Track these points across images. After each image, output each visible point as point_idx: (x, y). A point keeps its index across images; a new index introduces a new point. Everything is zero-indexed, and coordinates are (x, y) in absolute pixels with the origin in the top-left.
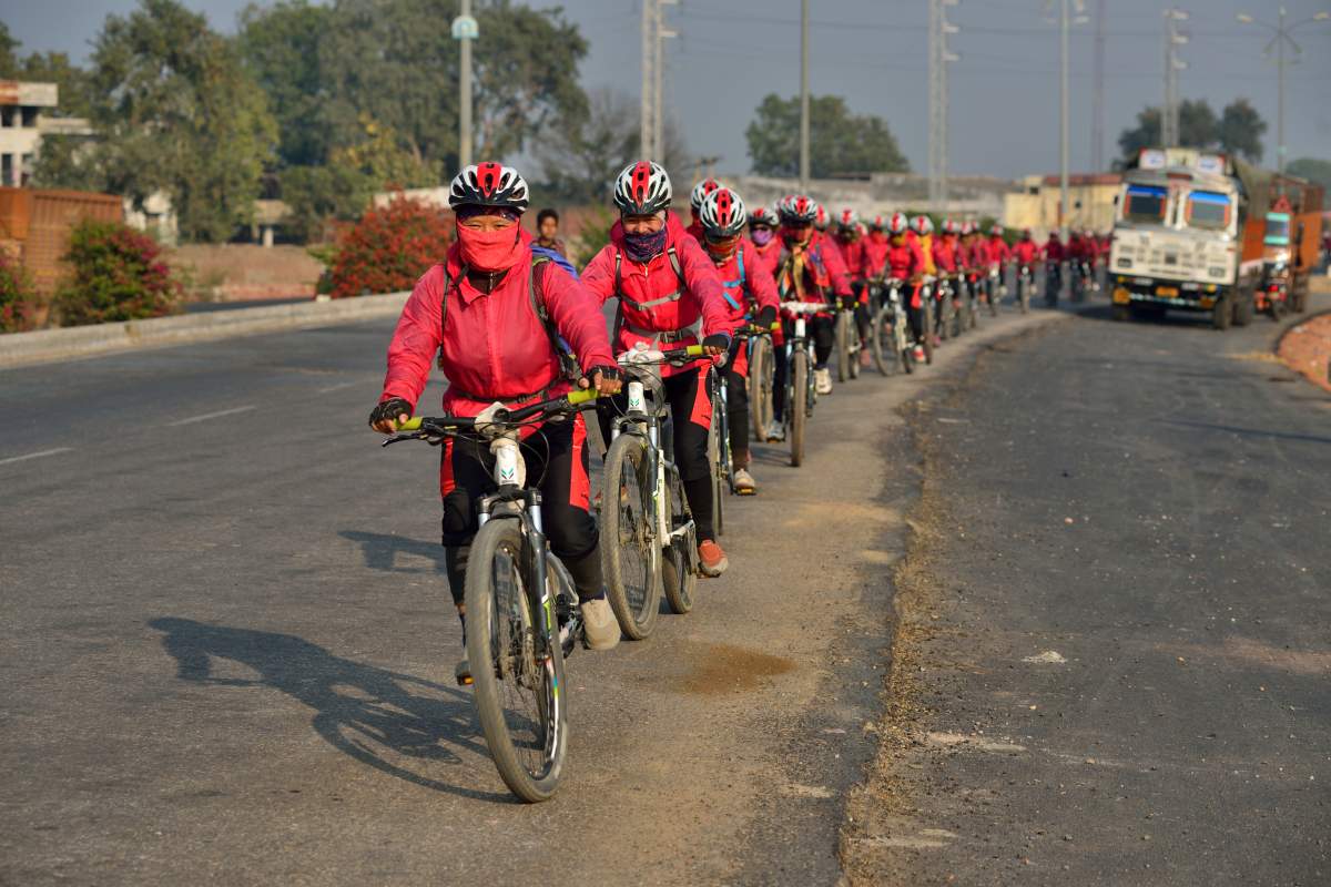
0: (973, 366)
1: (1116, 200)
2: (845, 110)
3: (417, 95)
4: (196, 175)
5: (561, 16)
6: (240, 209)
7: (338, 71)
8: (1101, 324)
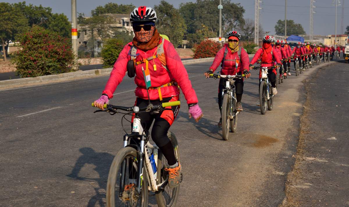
0: (317, 72)
1: (346, 40)
2: (294, 23)
3: (213, 20)
4: (171, 35)
5: (240, 5)
6: (180, 41)
7: (198, 16)
8: (342, 64)
